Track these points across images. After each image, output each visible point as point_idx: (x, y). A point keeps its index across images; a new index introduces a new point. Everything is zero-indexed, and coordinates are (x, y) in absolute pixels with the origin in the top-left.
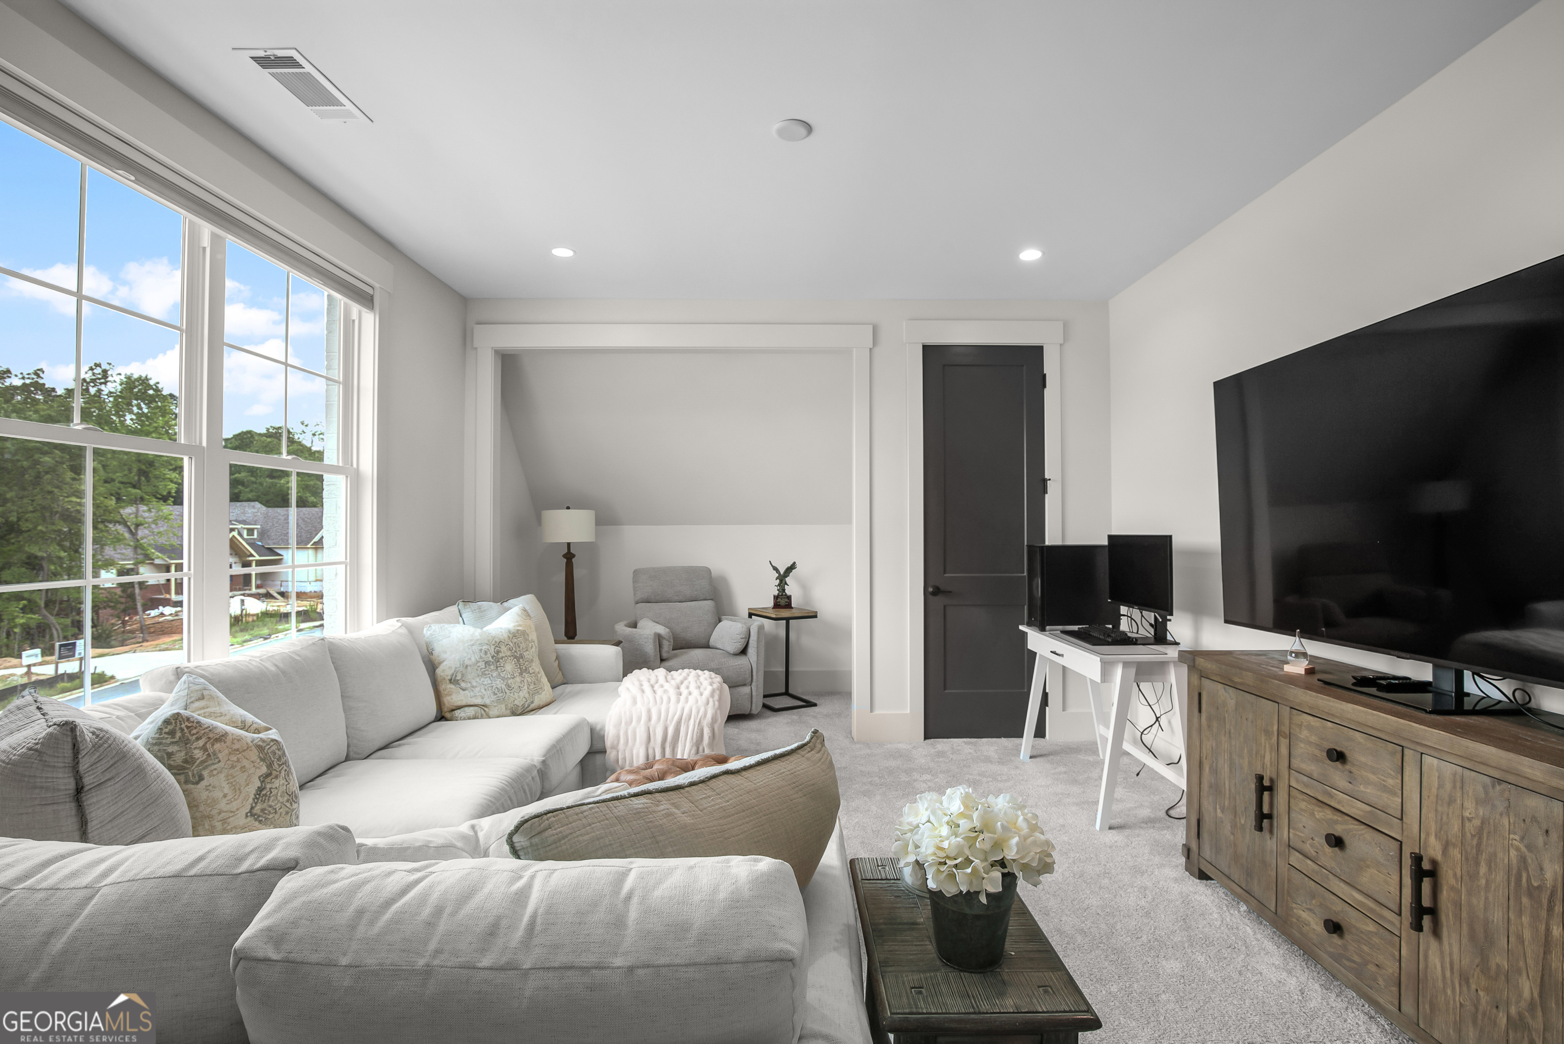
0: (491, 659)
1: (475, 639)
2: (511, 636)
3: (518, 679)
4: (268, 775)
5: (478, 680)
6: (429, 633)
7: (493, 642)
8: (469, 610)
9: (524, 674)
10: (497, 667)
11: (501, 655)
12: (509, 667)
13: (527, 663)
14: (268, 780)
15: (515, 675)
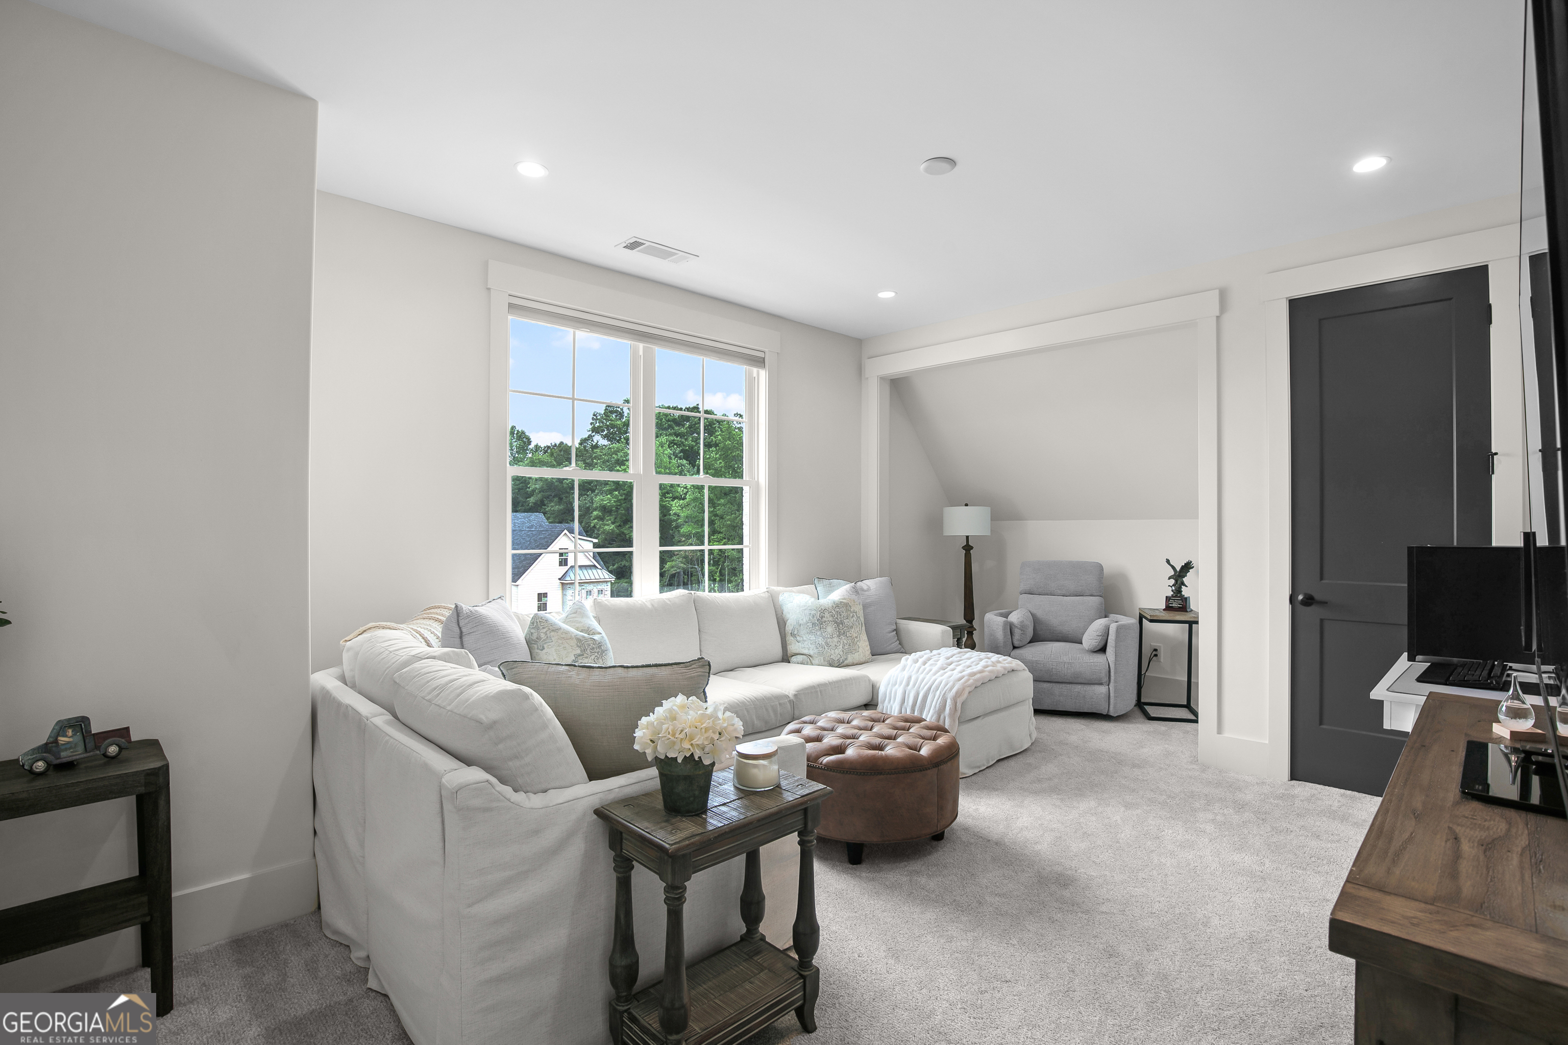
0: (816, 621)
1: (808, 605)
2: (834, 606)
3: (836, 640)
4: (580, 655)
5: (807, 636)
6: (782, 598)
7: (820, 609)
8: (822, 584)
9: (841, 636)
10: (820, 628)
11: (824, 619)
12: (830, 629)
13: (846, 628)
14: (581, 657)
15: (834, 636)
